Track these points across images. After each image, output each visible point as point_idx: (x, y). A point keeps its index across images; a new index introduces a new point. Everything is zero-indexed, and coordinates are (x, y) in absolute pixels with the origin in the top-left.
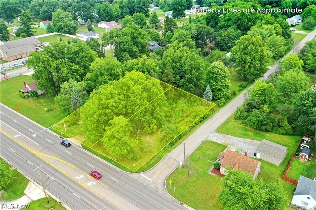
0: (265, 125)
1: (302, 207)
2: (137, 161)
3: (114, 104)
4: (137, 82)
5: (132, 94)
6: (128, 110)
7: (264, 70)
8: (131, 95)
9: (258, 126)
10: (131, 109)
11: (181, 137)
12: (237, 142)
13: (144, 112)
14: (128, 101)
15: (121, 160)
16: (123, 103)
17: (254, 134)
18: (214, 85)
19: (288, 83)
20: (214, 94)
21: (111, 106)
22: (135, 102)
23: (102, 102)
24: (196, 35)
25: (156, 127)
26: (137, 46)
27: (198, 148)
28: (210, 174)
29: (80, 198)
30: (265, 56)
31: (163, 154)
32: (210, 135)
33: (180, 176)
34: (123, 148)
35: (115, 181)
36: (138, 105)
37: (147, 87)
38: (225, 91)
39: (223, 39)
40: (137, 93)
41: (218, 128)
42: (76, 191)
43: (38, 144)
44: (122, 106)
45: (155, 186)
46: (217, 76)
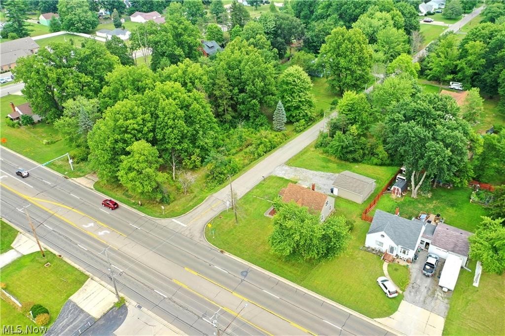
0: (351, 152)
1: (376, 249)
2: (169, 204)
3: (136, 126)
4: (171, 95)
5: (162, 112)
6: (157, 136)
7: (366, 78)
8: (160, 113)
9: (343, 154)
10: (162, 133)
11: (235, 172)
12: (311, 176)
13: (179, 137)
14: (157, 122)
15: (148, 203)
16: (149, 124)
17: (338, 165)
18: (289, 100)
19: (386, 92)
20: (291, 115)
21: (132, 130)
22: (166, 123)
23: (118, 123)
24: (273, 29)
25: (200, 159)
26: (183, 48)
27: (257, 185)
28: (267, 216)
29: (87, 250)
30: (367, 58)
31: (207, 195)
32: (277, 168)
33: (227, 221)
34: (145, 183)
35: (137, 229)
36: (171, 127)
37: (186, 103)
38: (306, 110)
39: (317, 36)
40: (169, 111)
41: (289, 160)
42: (83, 242)
43: (32, 187)
44: (147, 129)
45: (190, 233)
46: (292, 88)
